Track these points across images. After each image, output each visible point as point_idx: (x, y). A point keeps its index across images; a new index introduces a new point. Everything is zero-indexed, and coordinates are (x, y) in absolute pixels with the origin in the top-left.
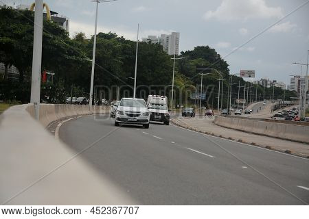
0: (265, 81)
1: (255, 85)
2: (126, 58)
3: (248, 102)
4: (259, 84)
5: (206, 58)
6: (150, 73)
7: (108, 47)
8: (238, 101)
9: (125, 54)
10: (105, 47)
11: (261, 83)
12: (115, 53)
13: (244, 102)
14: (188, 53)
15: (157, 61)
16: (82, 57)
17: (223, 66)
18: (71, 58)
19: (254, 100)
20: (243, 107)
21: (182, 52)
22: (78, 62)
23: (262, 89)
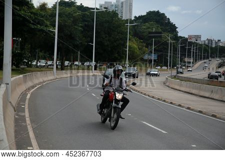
0: (210, 41)
1: (201, 45)
2: (85, 25)
3: (196, 61)
4: (205, 44)
5: (157, 22)
6: (107, 38)
7: (69, 15)
8: (186, 60)
9: (84, 21)
10: (66, 15)
11: (207, 42)
12: (75, 21)
13: (192, 61)
14: (141, 17)
15: (113, 27)
16: (46, 26)
17: (173, 28)
18: (36, 27)
19: (201, 59)
20: (191, 65)
21: (135, 17)
22: (42, 30)
23: (207, 48)
